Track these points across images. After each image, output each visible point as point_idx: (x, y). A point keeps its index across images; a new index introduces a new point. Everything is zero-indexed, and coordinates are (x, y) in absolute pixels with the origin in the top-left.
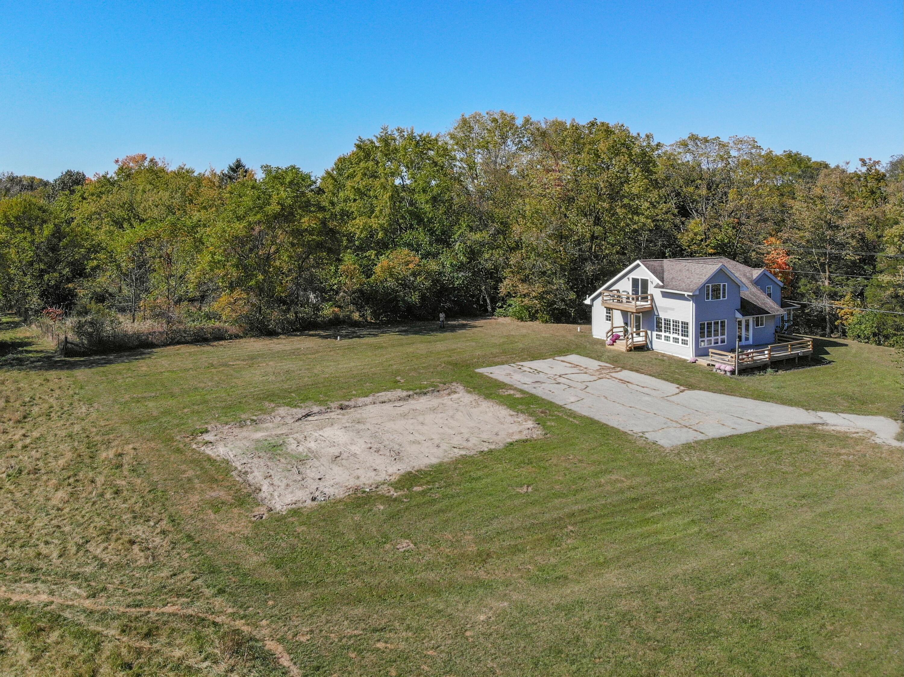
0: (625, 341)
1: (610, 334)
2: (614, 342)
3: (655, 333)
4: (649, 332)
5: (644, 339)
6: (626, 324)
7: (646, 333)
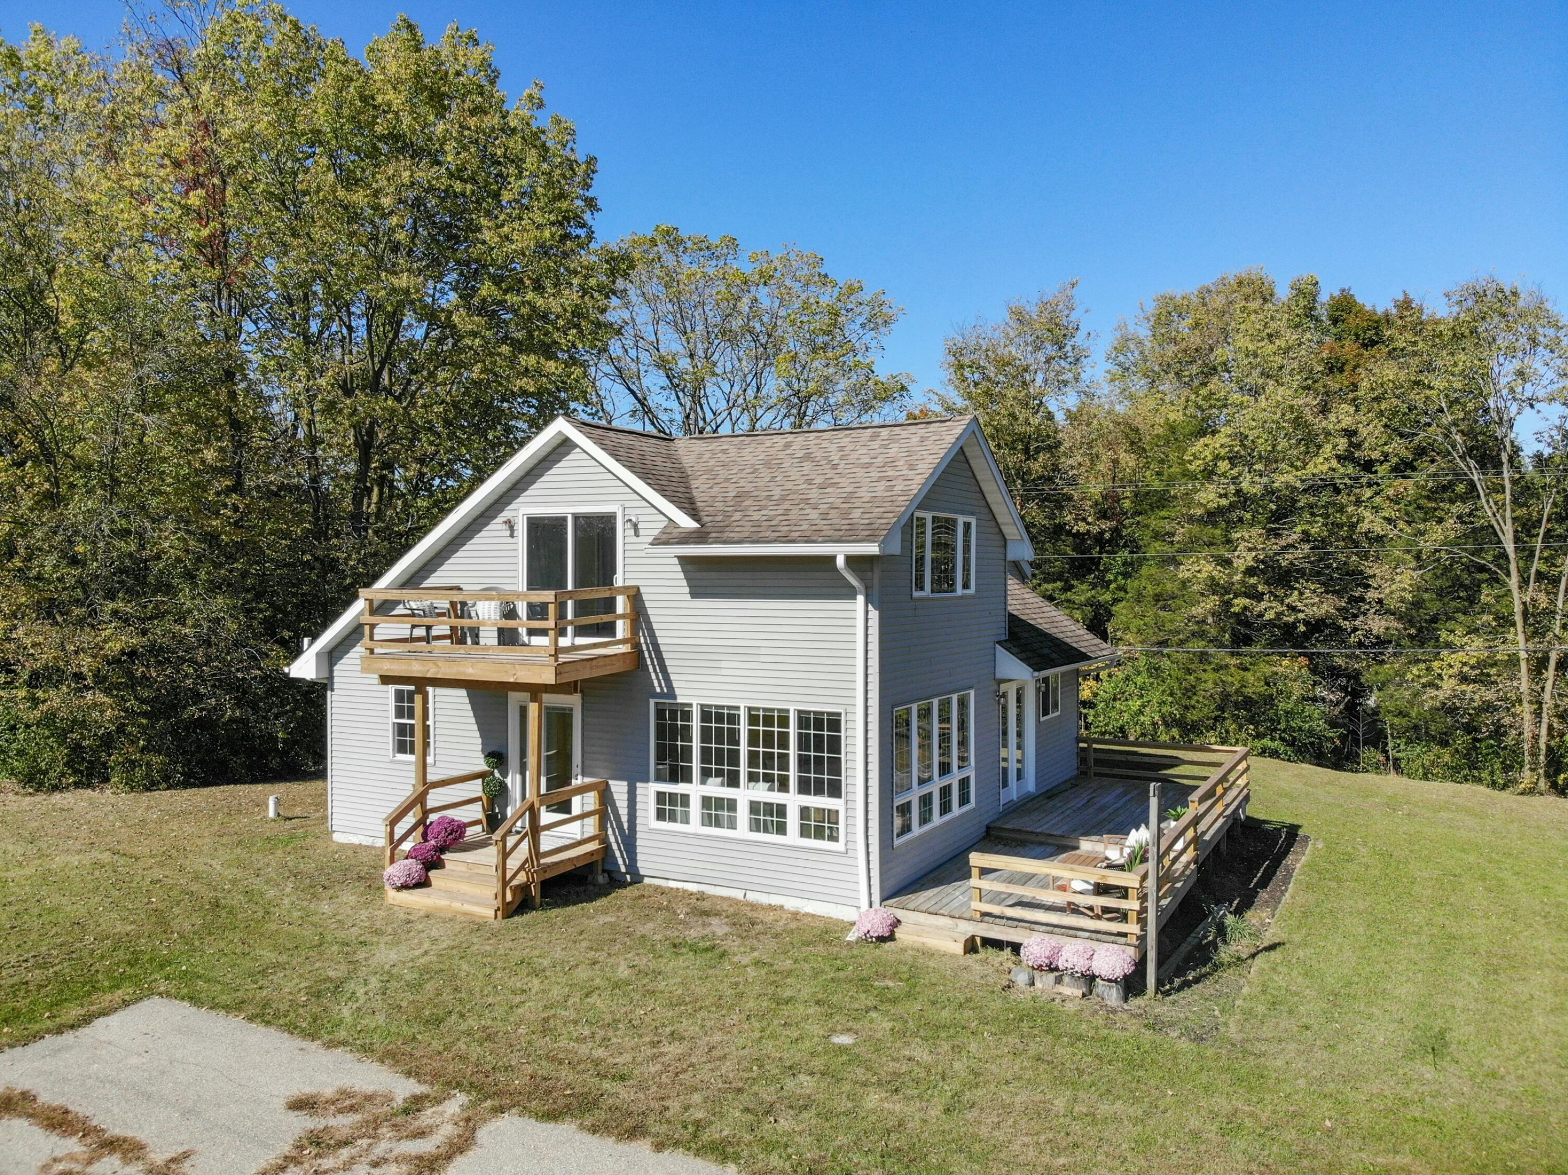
0: (490, 855)
1: (410, 820)
2: (433, 863)
3: (649, 791)
4: (619, 789)
5: (591, 826)
6: (497, 757)
7: (606, 797)
